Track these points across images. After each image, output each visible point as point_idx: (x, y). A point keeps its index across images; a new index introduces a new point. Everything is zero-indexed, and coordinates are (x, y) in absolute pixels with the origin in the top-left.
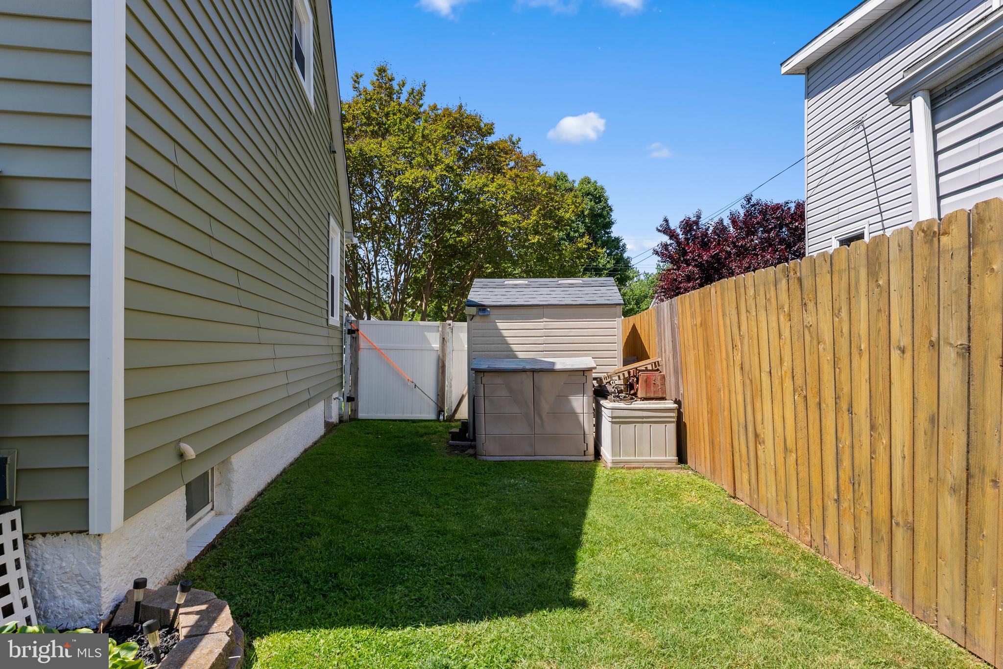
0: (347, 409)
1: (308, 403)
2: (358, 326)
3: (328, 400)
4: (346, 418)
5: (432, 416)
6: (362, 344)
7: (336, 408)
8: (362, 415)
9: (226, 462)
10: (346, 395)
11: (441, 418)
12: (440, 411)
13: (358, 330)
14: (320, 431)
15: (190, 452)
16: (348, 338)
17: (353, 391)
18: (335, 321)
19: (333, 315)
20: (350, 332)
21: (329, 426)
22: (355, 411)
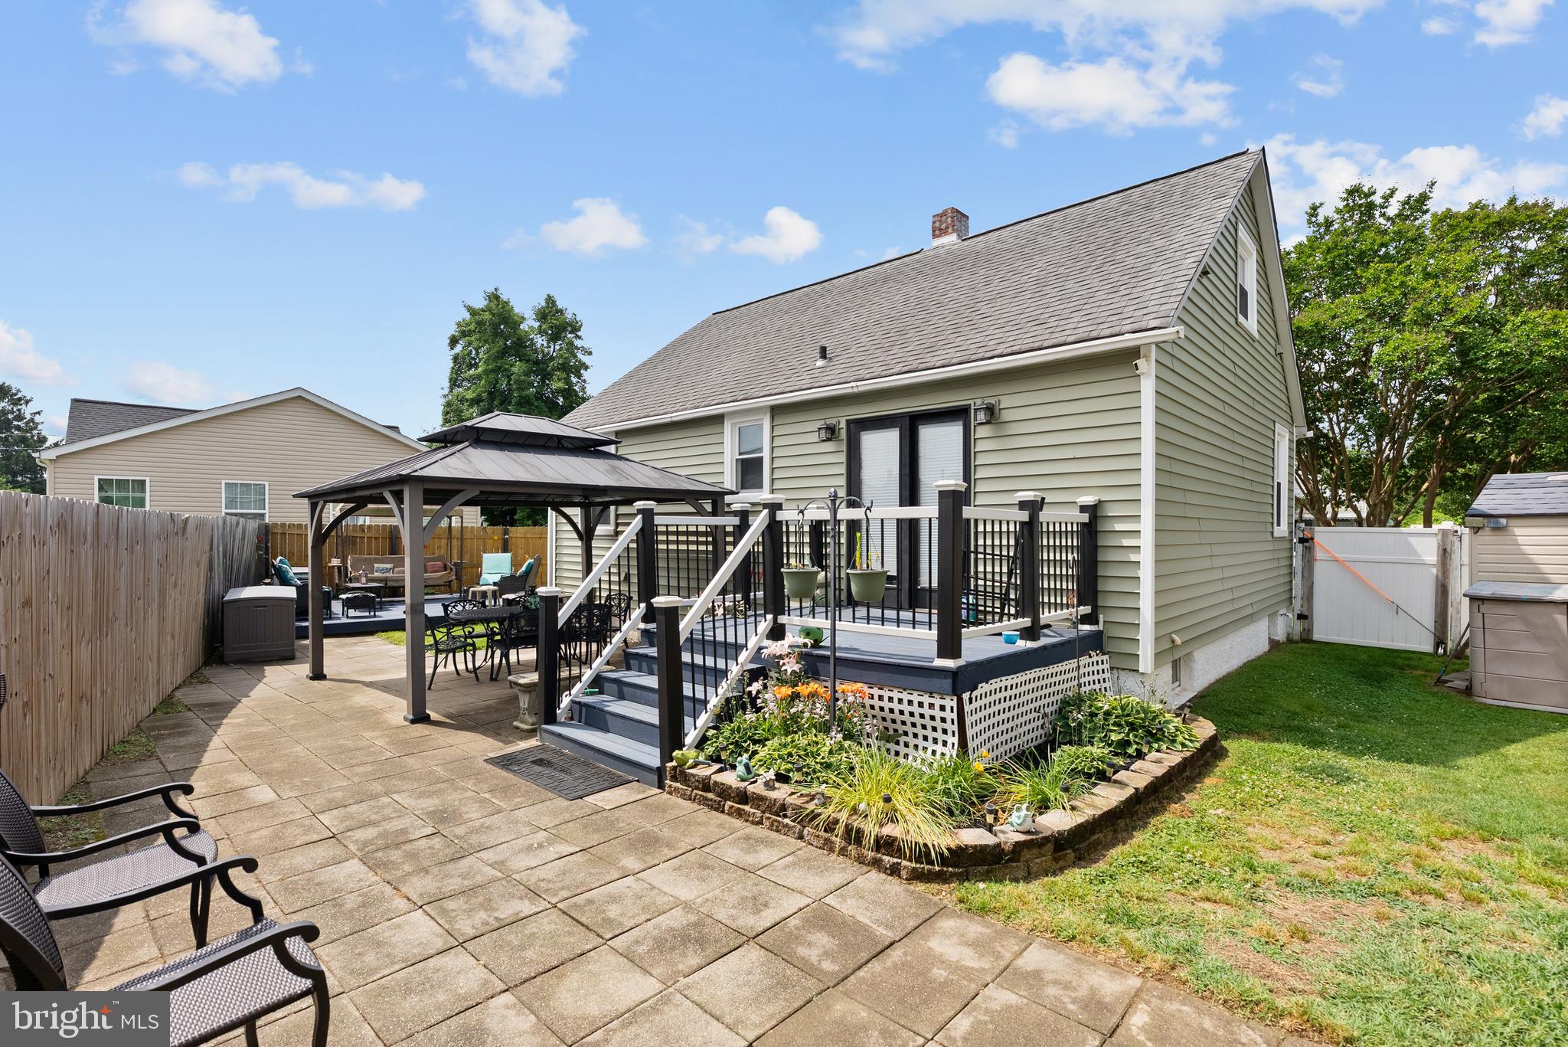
0: (1298, 627)
1: (1251, 618)
2: (1313, 534)
3: (1272, 616)
4: (1296, 637)
5: (1427, 646)
6: (1319, 554)
7: (1283, 626)
8: (1317, 636)
9: (1189, 655)
10: (1297, 611)
11: (1441, 651)
12: (1440, 642)
13: (1312, 539)
14: (1265, 647)
15: (1178, 641)
16: (1300, 547)
17: (1305, 607)
18: (1282, 530)
19: (1279, 525)
20: (1302, 540)
21: (1274, 644)
22: (1309, 631)
